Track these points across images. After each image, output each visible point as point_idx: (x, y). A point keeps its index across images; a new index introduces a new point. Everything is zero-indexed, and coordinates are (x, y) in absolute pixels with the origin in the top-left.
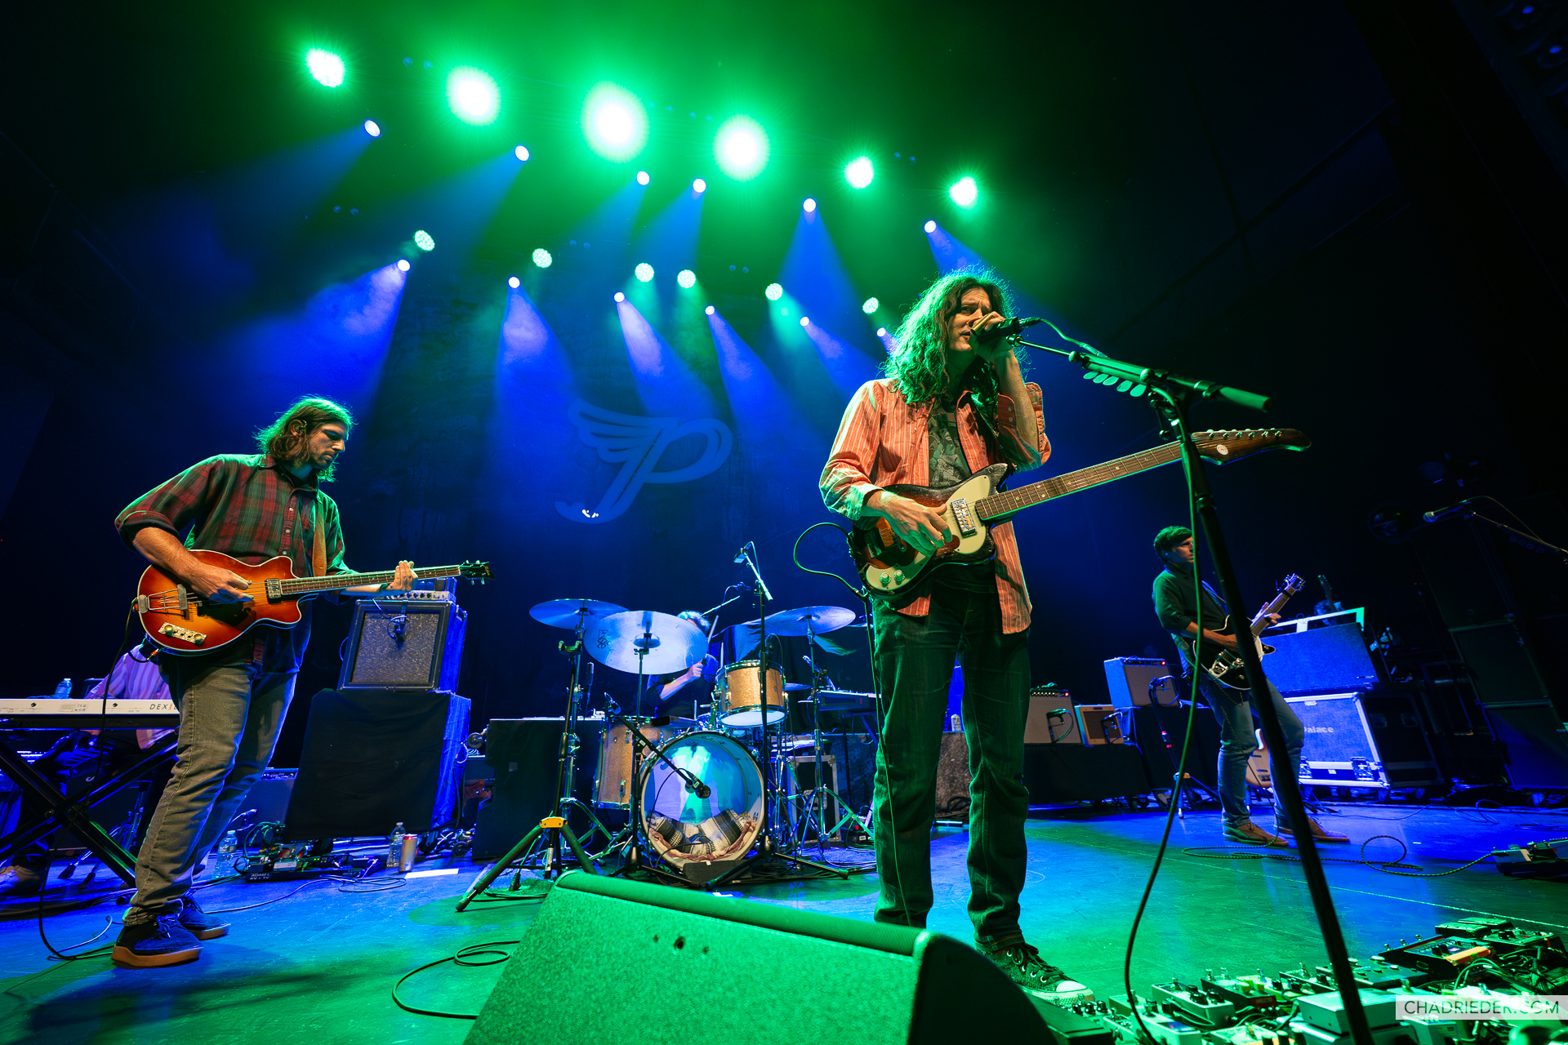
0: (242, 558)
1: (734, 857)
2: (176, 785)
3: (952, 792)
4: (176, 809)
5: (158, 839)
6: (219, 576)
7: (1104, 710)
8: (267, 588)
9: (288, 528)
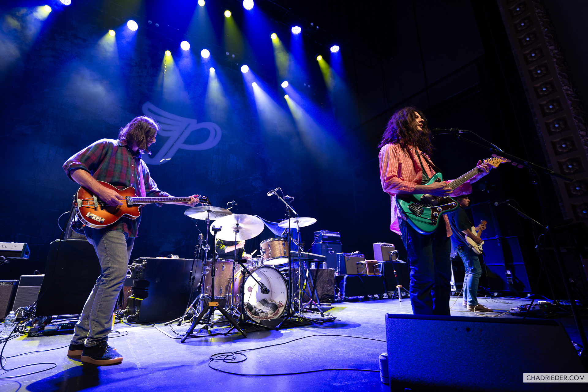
0: (116, 186)
1: (276, 317)
2: (105, 284)
3: (323, 292)
4: (105, 295)
5: (99, 308)
6: (111, 193)
7: (374, 262)
8: (127, 200)
9: (133, 174)
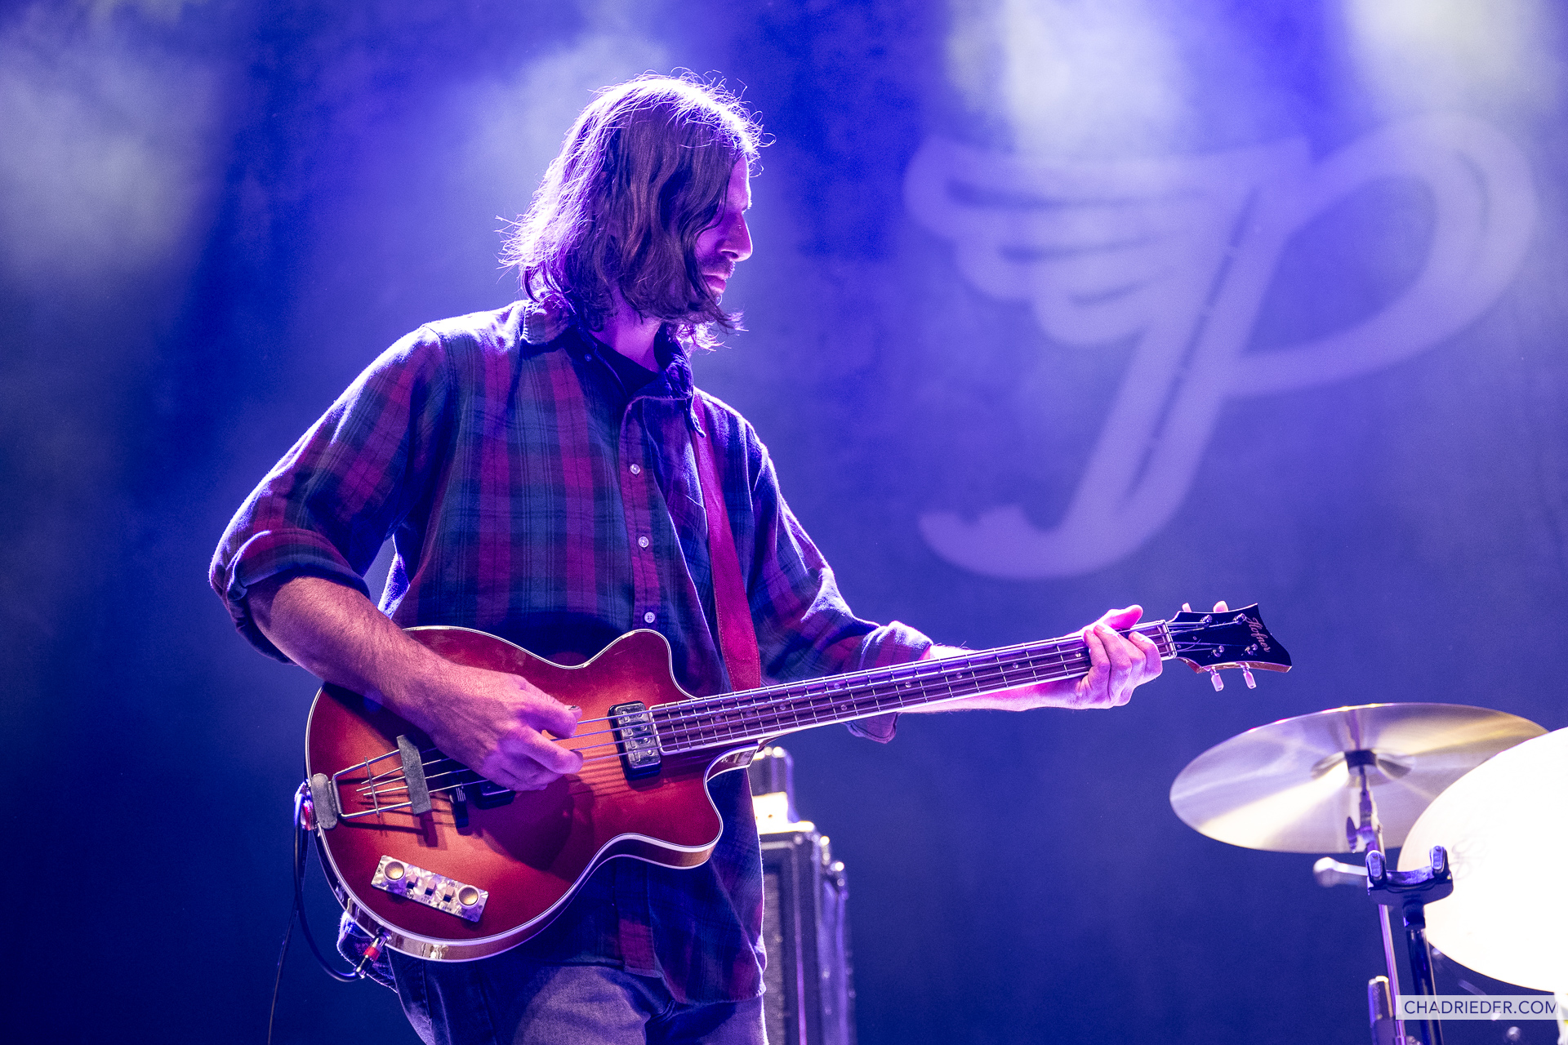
9: (645, 533)
